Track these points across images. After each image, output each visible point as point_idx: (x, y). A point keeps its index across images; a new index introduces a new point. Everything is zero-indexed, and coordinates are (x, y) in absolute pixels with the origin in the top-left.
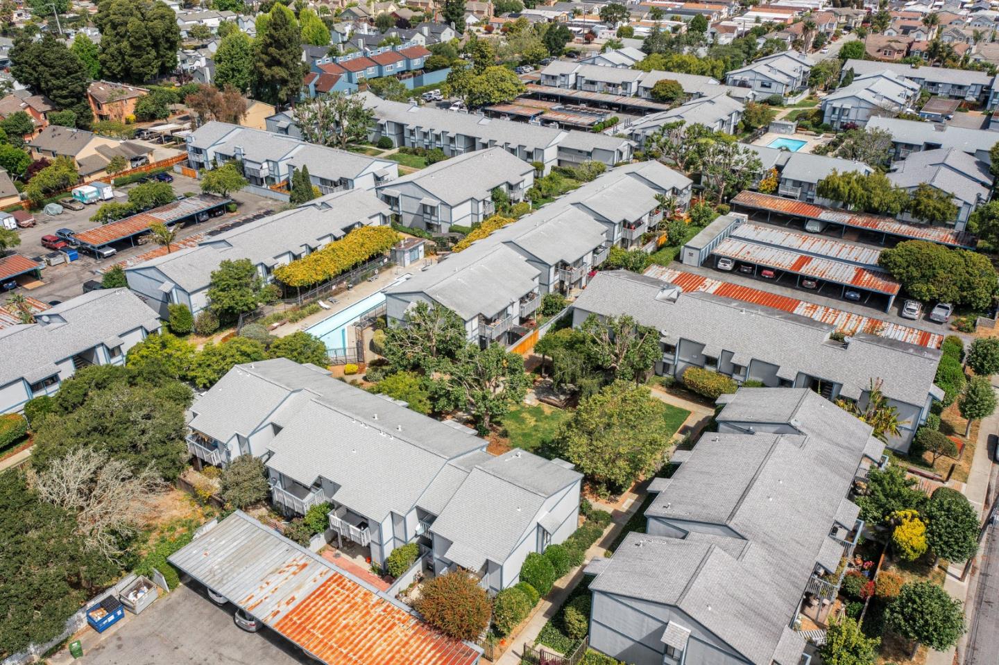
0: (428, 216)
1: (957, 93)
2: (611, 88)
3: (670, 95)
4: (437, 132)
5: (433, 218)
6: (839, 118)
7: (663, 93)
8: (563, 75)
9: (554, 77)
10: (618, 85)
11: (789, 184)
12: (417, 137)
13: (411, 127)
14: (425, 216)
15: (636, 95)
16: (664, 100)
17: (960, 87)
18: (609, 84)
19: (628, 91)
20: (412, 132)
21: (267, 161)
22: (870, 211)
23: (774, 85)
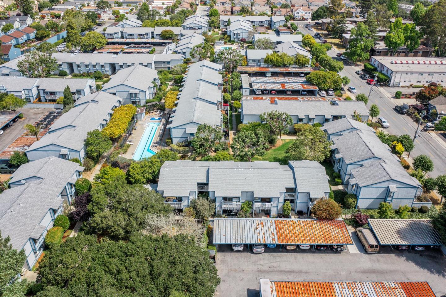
0: (134, 98)
1: (262, 24)
2: (141, 36)
3: (170, 36)
4: (94, 63)
5: (136, 99)
6: (237, 37)
7: (167, 36)
8: (115, 33)
9: (111, 35)
10: (144, 35)
11: (251, 61)
12: (82, 67)
13: (78, 63)
14: (132, 98)
15: (153, 37)
16: (167, 38)
17: (262, 22)
18: (140, 35)
19: (149, 36)
20: (78, 66)
21: (24, 90)
22: (285, 66)
23: (203, 28)
